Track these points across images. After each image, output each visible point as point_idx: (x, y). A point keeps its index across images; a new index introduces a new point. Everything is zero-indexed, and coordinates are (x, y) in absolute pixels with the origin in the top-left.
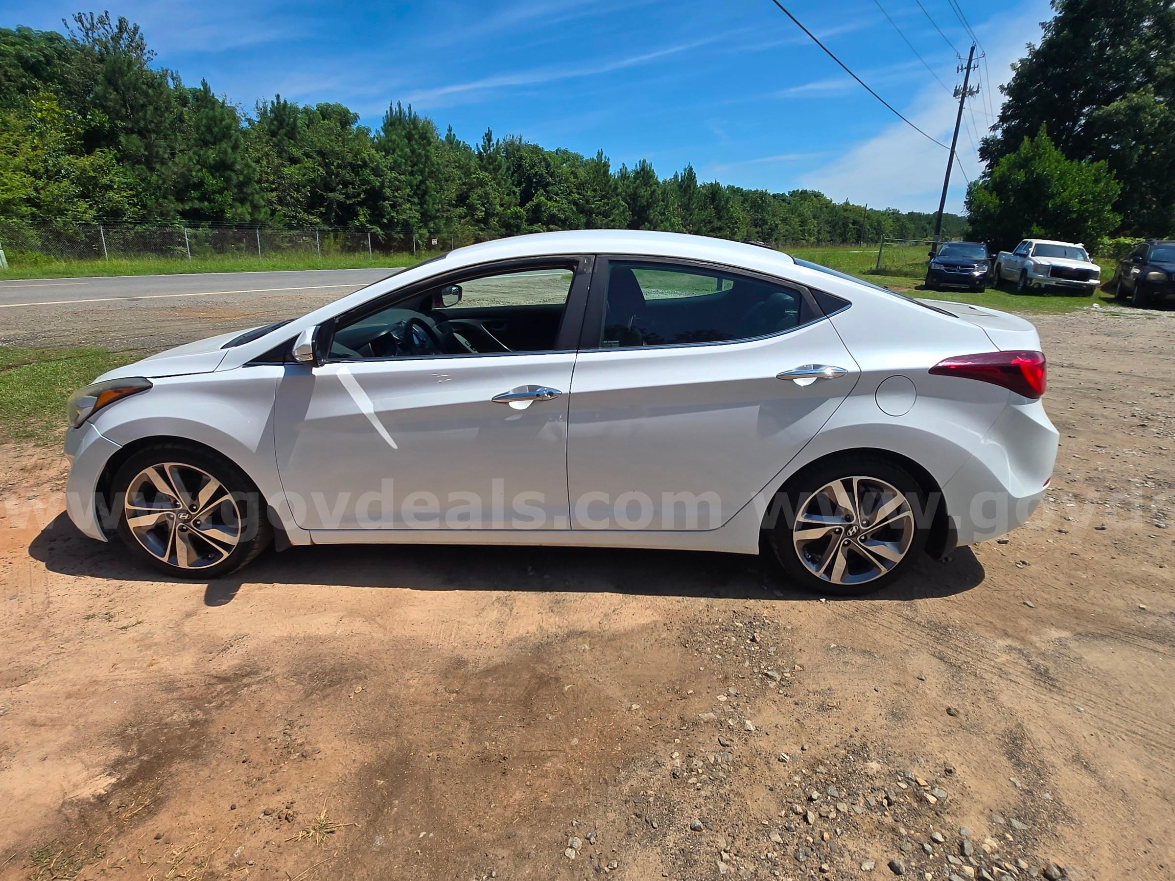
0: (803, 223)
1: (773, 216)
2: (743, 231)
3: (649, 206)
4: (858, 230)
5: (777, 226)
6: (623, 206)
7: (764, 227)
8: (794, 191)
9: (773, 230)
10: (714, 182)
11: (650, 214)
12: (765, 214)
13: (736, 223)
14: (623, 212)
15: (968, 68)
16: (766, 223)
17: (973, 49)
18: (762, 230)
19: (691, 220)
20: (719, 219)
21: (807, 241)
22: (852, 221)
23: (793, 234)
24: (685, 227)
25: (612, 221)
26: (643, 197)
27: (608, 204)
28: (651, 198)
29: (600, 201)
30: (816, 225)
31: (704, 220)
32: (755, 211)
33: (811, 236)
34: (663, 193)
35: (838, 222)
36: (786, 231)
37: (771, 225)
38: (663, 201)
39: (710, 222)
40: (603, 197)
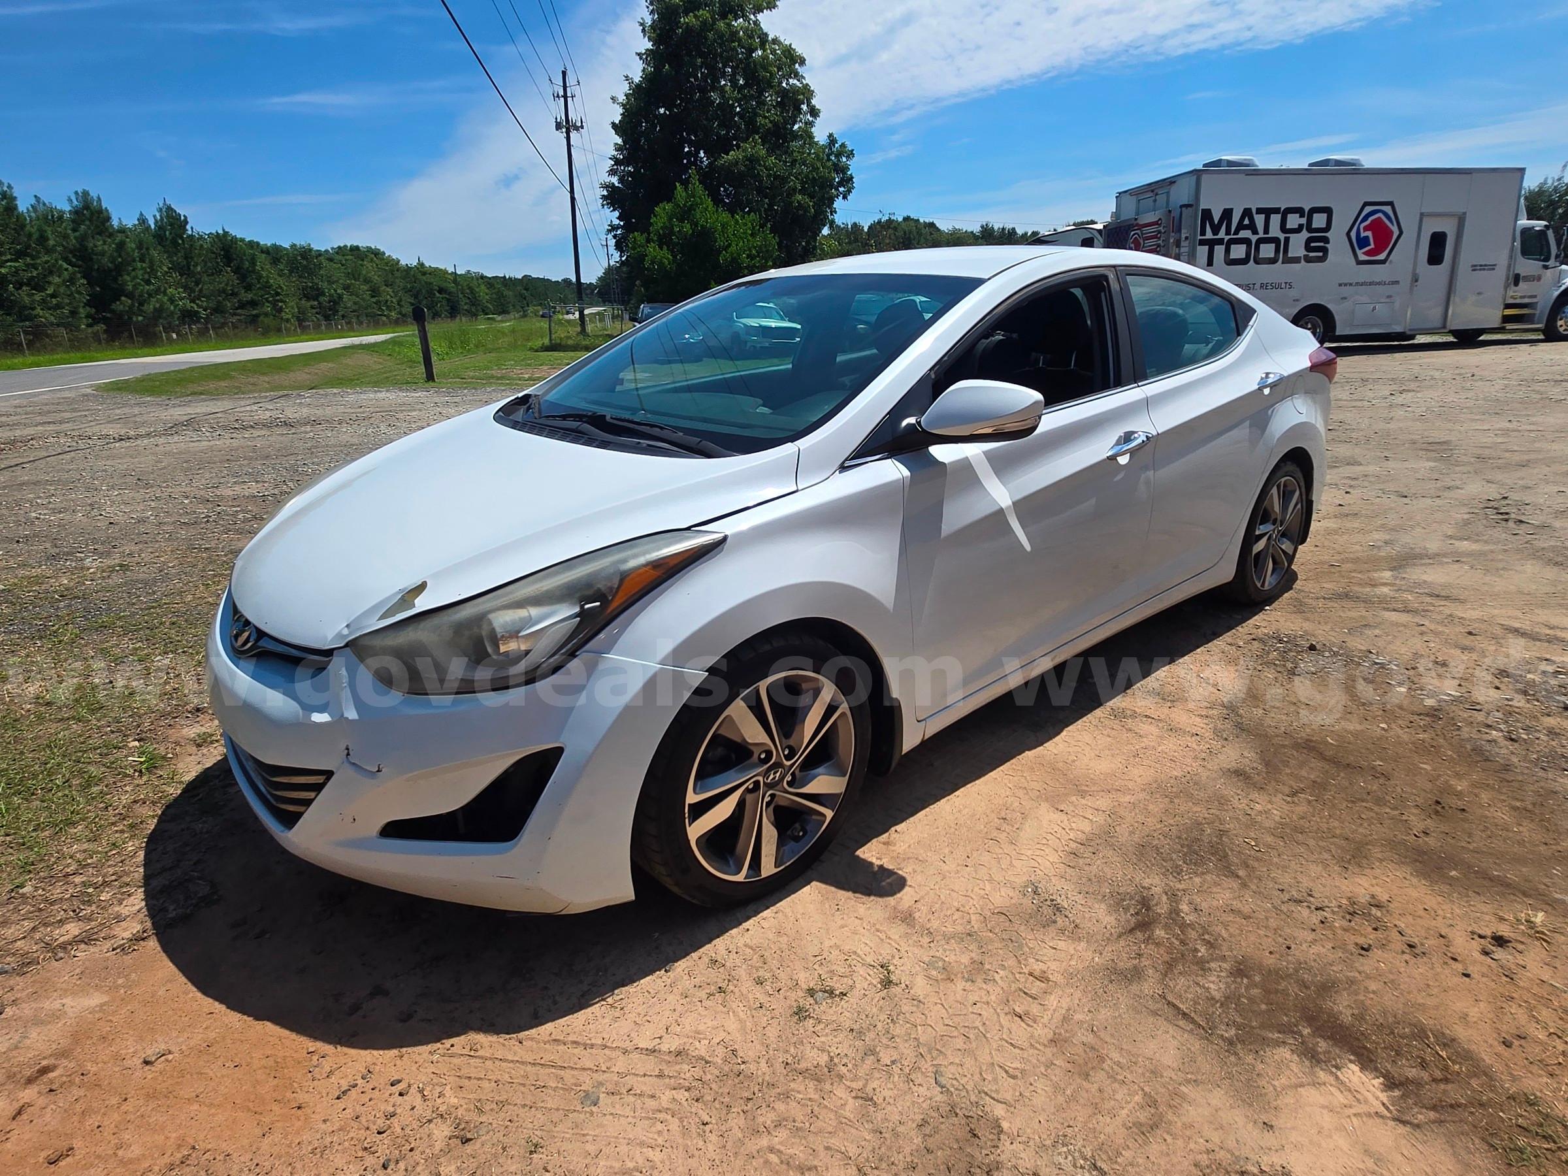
0: (375, 292)
1: (330, 283)
2: (290, 308)
3: (119, 269)
4: (448, 300)
5: (340, 297)
6: (66, 270)
7: (321, 299)
8: (339, 247)
9: (335, 303)
10: (221, 232)
11: (125, 283)
12: (316, 281)
13: (278, 294)
14: (72, 280)
15: (565, 97)
16: (323, 294)
17: (564, 73)
18: (319, 303)
19: (201, 290)
20: (248, 288)
21: (387, 316)
22: (437, 288)
23: (366, 308)
24: (194, 302)
25: (53, 296)
26: (103, 254)
27: (35, 267)
28: (120, 256)
29: (16, 260)
30: (392, 294)
31: (224, 291)
32: (300, 277)
33: (390, 311)
34: (140, 246)
35: (421, 290)
36: (355, 303)
37: (331, 295)
38: (142, 260)
39: (234, 294)
40: (19, 255)
